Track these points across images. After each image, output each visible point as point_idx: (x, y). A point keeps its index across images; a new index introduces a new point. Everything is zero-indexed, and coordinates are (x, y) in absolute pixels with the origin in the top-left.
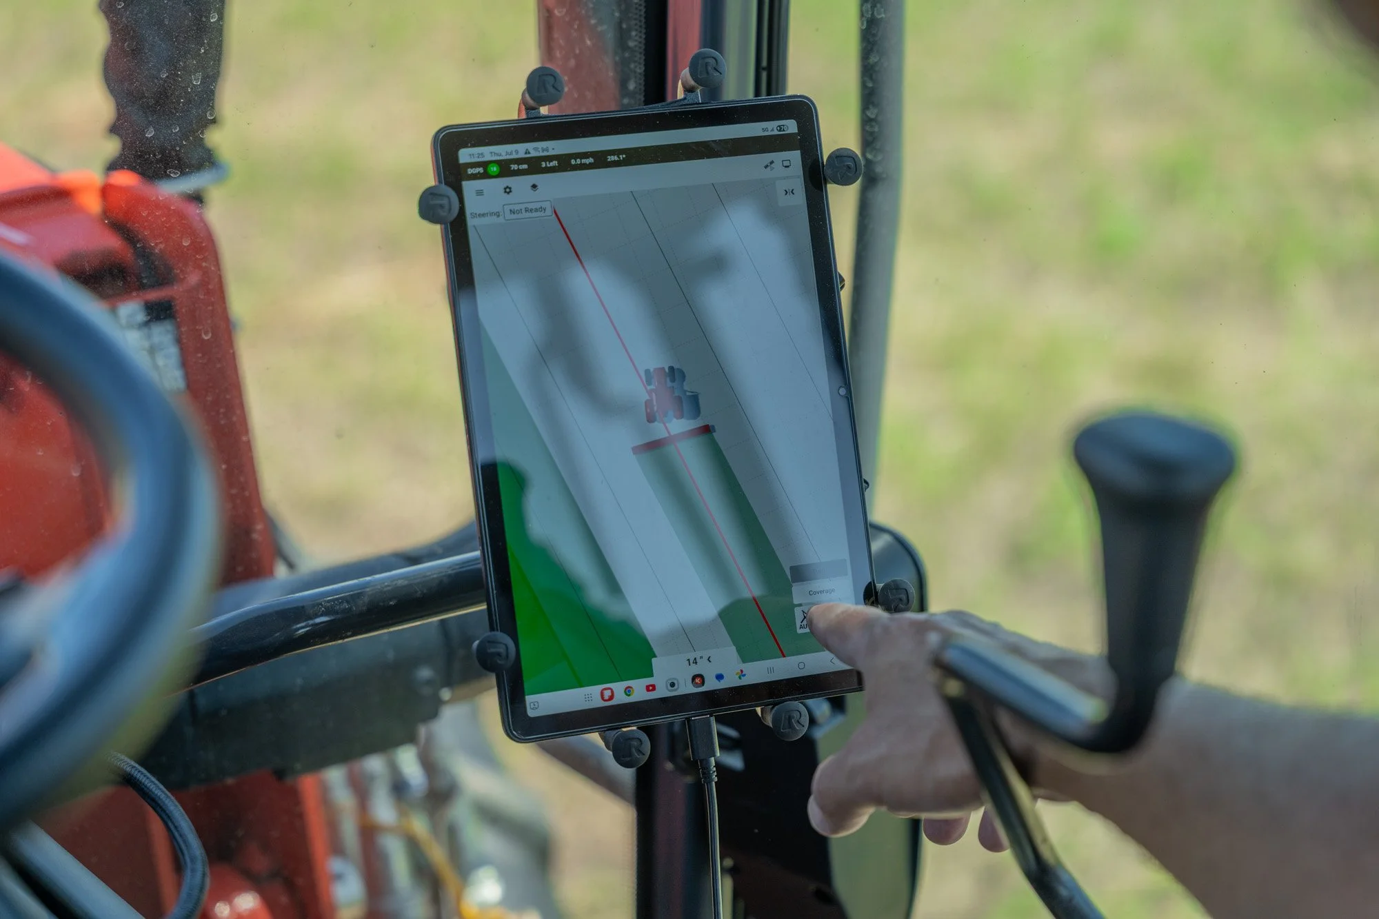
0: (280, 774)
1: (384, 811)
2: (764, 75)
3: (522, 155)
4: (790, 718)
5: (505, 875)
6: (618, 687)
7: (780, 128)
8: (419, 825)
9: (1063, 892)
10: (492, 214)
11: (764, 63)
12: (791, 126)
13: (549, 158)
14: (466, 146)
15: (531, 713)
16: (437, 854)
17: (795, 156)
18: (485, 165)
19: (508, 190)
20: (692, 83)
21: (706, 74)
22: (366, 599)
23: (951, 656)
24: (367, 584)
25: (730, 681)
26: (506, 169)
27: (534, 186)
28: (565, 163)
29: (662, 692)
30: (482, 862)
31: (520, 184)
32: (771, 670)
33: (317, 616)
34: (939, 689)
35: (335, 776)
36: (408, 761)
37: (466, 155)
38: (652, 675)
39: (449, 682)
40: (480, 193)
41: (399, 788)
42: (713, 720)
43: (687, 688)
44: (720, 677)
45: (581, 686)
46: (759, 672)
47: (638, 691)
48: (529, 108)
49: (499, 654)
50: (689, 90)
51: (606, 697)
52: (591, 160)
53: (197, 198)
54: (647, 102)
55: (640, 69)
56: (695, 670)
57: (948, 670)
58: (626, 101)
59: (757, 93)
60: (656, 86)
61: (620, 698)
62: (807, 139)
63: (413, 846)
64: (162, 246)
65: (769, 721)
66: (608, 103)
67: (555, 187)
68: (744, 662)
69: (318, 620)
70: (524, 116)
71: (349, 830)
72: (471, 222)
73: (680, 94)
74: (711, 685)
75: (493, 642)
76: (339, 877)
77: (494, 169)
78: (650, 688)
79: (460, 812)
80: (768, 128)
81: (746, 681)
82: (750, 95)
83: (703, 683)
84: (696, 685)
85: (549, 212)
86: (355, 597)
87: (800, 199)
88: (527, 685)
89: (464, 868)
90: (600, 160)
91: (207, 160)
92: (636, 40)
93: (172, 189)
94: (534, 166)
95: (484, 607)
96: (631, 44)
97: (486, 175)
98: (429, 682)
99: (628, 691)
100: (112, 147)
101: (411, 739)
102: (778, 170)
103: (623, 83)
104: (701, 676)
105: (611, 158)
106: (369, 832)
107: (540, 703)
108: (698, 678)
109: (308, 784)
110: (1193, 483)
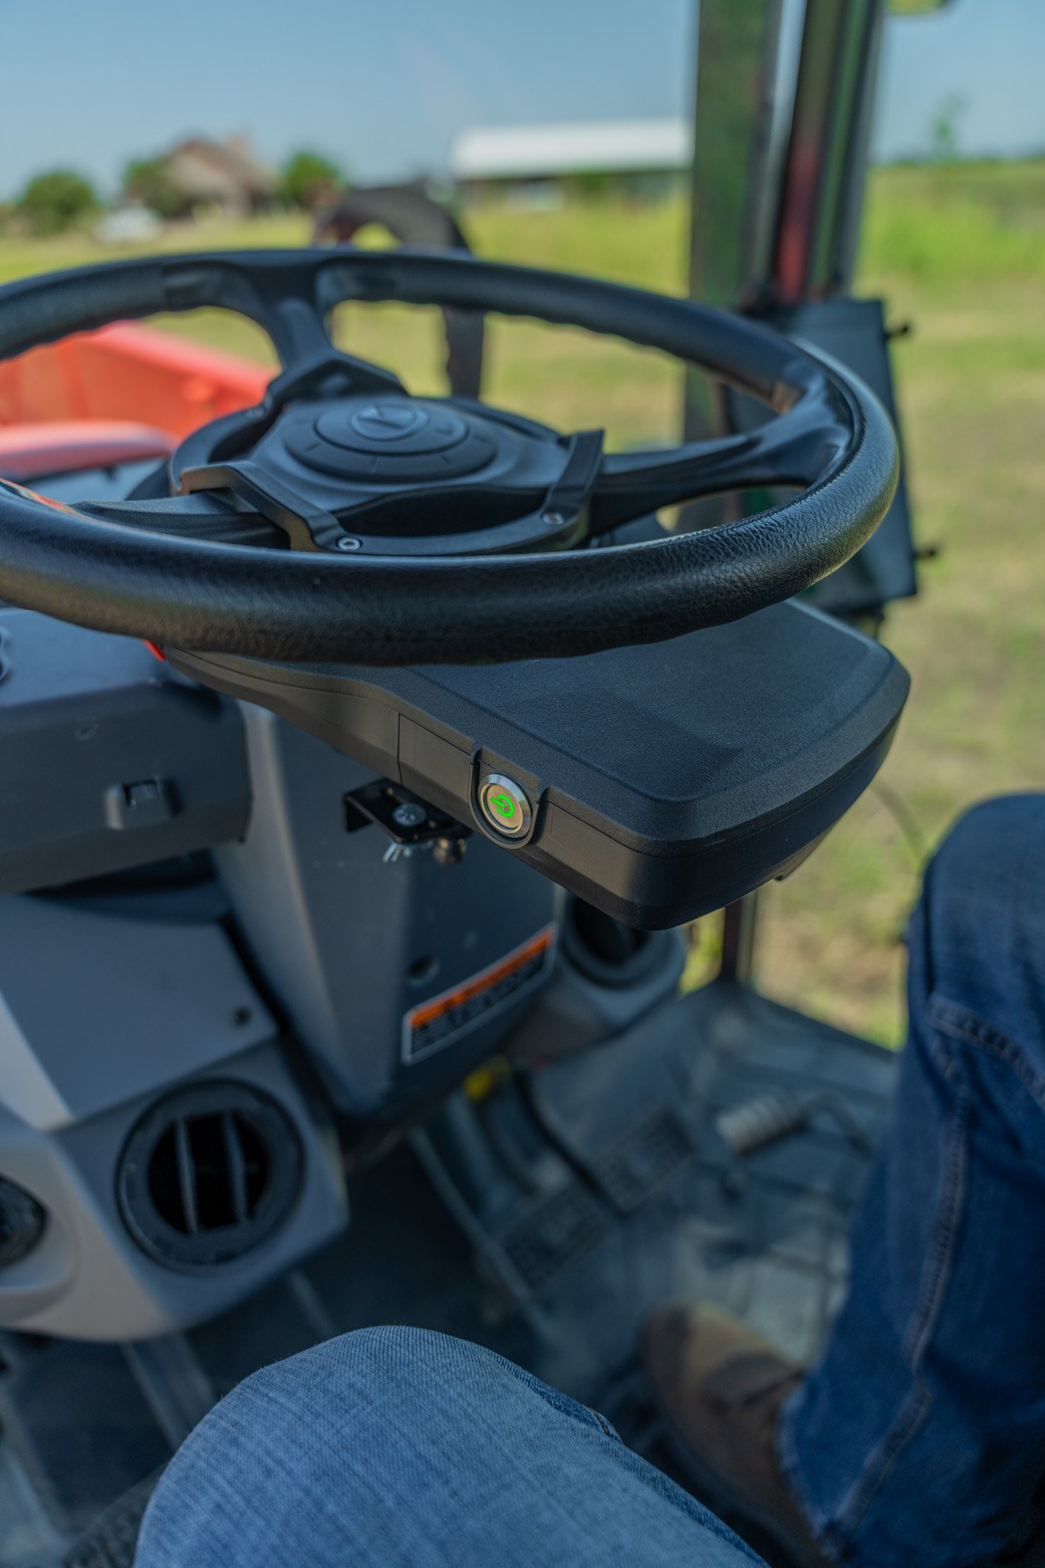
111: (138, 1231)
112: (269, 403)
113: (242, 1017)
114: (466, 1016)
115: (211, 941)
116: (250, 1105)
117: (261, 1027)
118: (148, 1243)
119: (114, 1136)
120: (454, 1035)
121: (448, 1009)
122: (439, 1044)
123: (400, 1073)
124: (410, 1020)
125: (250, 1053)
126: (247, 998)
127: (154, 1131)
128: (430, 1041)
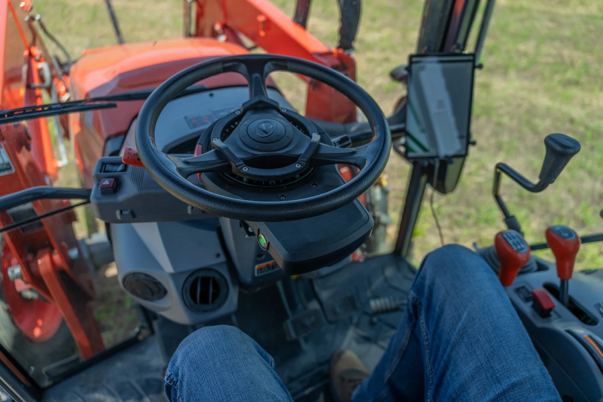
14: (414, 58)
15: (408, 156)
18: (416, 61)
40: (415, 66)
53: (351, 53)
77: (418, 62)
91: (352, 48)
97: (416, 63)
100: (338, 45)
102: (467, 66)
110: (571, 151)
111: (186, 301)
112: (242, 110)
113: (218, 255)
114: (273, 268)
115: (213, 235)
116: (217, 276)
117: (222, 259)
118: (188, 304)
119: (184, 277)
120: (270, 272)
121: (268, 266)
122: (266, 273)
123: (253, 277)
124: (257, 267)
125: (220, 264)
126: (220, 250)
127: (193, 278)
128: (262, 272)
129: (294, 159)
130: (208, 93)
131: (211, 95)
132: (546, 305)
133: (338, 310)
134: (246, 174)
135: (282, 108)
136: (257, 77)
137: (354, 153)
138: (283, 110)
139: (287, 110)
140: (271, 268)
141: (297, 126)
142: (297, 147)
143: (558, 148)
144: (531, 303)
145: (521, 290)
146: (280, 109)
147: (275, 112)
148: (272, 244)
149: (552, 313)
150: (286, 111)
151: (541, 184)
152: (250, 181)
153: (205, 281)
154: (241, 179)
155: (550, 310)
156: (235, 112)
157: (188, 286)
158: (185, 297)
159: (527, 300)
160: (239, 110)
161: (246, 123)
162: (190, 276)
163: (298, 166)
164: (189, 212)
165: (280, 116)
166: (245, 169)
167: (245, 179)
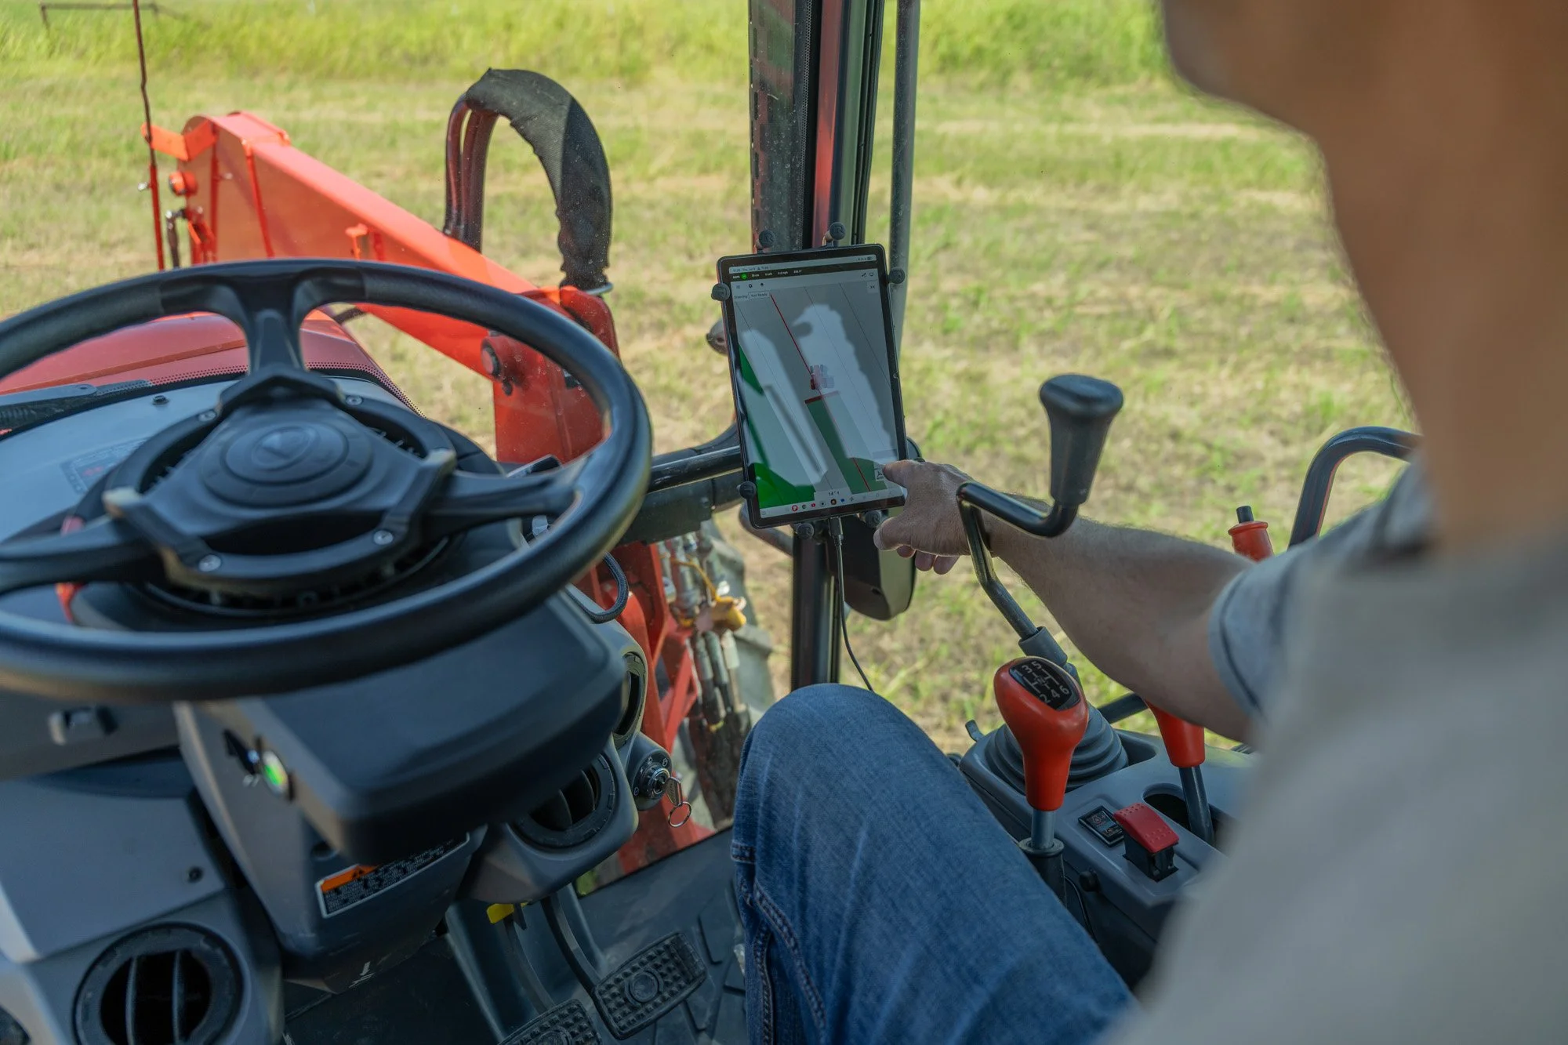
0: (644, 543)
1: (681, 557)
2: (855, 237)
3: (756, 270)
4: (873, 518)
5: (730, 583)
6: (800, 505)
7: (869, 258)
8: (696, 562)
9: (999, 593)
10: (744, 297)
11: (856, 232)
12: (873, 258)
13: (769, 272)
14: (732, 266)
15: (762, 516)
16: (704, 575)
17: (875, 271)
18: (740, 274)
19: (751, 286)
20: (831, 237)
21: (837, 233)
22: (687, 468)
23: (965, 489)
24: (688, 462)
25: (848, 502)
26: (749, 276)
27: (762, 284)
28: (775, 274)
29: (818, 507)
30: (722, 578)
31: (756, 283)
32: (864, 497)
33: (666, 475)
34: (960, 504)
35: (661, 544)
36: (691, 537)
37: (732, 270)
38: (813, 499)
39: (714, 503)
40: (738, 287)
41: (687, 547)
42: (840, 519)
43: (829, 505)
44: (843, 500)
45: (783, 504)
46: (860, 498)
47: (808, 506)
48: (759, 249)
49: (749, 491)
50: (828, 241)
51: (795, 509)
52: (787, 272)
53: (599, 296)
54: (804, 248)
55: (801, 235)
56: (832, 497)
57: (968, 497)
58: (794, 249)
59: (852, 243)
60: (807, 241)
61: (800, 510)
62: (880, 263)
63: (693, 569)
64: (595, 313)
65: (864, 519)
66: (785, 249)
67: (771, 284)
68: (853, 493)
69: (666, 477)
70: (756, 252)
71: (667, 564)
72: (734, 300)
73: (824, 243)
74: (839, 504)
75: (747, 486)
76: (666, 585)
77: (744, 276)
78: (814, 505)
79: (712, 557)
80: (864, 258)
81: (854, 502)
82: (850, 245)
83: (835, 503)
84: (833, 504)
85: (768, 295)
86: (684, 465)
87: (877, 290)
88: (761, 504)
89: (716, 582)
90: (791, 273)
91: (606, 283)
92: (799, 222)
93: (592, 293)
94: (762, 275)
95: (741, 469)
96: (797, 223)
97: (741, 279)
98: (706, 503)
99: (804, 507)
100: (562, 276)
101: (696, 528)
102: (868, 277)
103: (792, 240)
104: (835, 500)
105: (797, 272)
106: (675, 566)
107: (767, 512)
108: (834, 501)
109: (652, 546)
110: (1102, 408)
112: (218, 411)
113: (196, 874)
115: (177, 811)
116: (201, 944)
117: (212, 882)
119: (77, 968)
122: (358, 902)
123: (321, 926)
124: (320, 883)
125: (202, 903)
126: (201, 858)
127: (114, 965)
128: (346, 902)
129: (371, 521)
130: (152, 398)
131: (161, 402)
132: (1156, 845)
133: (640, 992)
134: (213, 578)
135: (348, 396)
136: (269, 320)
137: (545, 484)
138: (350, 401)
139: (363, 399)
140: (372, 883)
141: (401, 443)
142: (381, 487)
143: (1073, 406)
144: (1122, 849)
145: (1095, 819)
146: (342, 398)
147: (327, 406)
148: (301, 779)
149: (1176, 861)
150: (359, 401)
151: (1060, 508)
152: (231, 601)
153: (155, 969)
154: (203, 597)
155: (1169, 852)
156: (197, 416)
157: (94, 995)
158: (82, 1035)
159: (1110, 842)
160: (212, 410)
161: (225, 437)
162: (102, 958)
163: (382, 539)
164: (58, 735)
165: (342, 414)
166: (212, 564)
167: (216, 598)
